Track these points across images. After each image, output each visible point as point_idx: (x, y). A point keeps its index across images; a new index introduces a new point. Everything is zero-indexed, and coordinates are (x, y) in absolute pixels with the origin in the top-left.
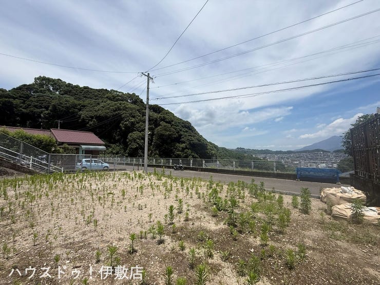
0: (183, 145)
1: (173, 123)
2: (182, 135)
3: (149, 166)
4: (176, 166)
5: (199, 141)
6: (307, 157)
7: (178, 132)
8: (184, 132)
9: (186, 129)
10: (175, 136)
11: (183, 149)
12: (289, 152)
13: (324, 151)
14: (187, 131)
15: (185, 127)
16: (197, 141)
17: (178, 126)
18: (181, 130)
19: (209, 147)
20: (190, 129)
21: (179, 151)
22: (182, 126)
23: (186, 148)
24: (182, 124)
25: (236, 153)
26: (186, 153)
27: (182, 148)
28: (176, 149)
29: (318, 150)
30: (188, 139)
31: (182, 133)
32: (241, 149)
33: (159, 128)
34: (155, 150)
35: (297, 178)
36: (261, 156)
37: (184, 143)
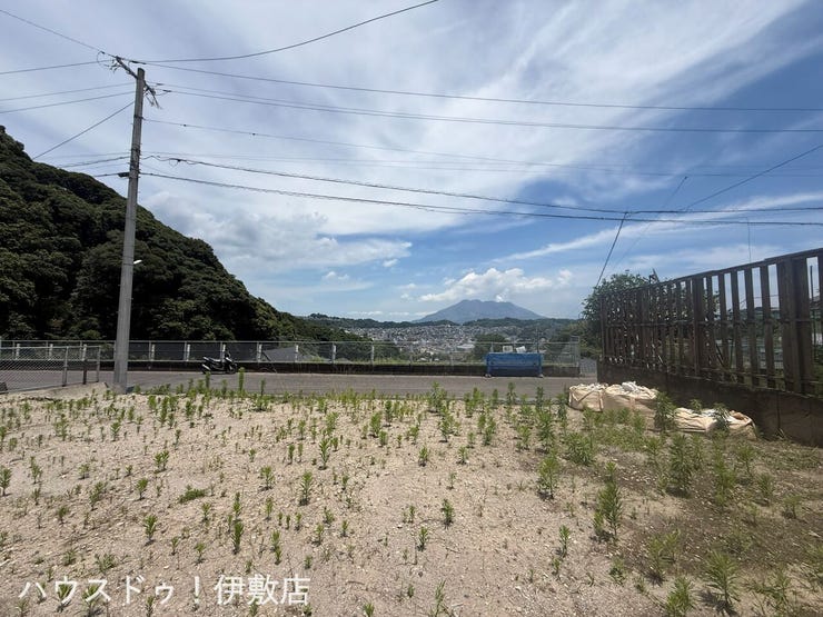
0: (190, 304)
1: (155, 239)
2: (184, 277)
3: (132, 366)
4: (208, 363)
5: (236, 294)
6: (431, 333)
7: (172, 268)
8: (190, 267)
9: (198, 262)
10: (164, 277)
11: (189, 314)
12: (405, 325)
13: (452, 324)
14: (199, 268)
15: (196, 256)
16: (229, 295)
17: (171, 249)
18: (181, 263)
19: (260, 312)
20: (210, 264)
21: (174, 318)
22: (185, 253)
23: (198, 312)
24: (185, 248)
25: (313, 325)
26: (195, 324)
27: (186, 311)
28: (164, 313)
29: (445, 322)
30: (204, 289)
31: (184, 270)
32: (319, 316)
33: (100, 248)
34: (84, 316)
35: (486, 372)
36: (359, 332)
37: (191, 296)
